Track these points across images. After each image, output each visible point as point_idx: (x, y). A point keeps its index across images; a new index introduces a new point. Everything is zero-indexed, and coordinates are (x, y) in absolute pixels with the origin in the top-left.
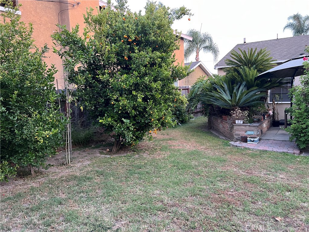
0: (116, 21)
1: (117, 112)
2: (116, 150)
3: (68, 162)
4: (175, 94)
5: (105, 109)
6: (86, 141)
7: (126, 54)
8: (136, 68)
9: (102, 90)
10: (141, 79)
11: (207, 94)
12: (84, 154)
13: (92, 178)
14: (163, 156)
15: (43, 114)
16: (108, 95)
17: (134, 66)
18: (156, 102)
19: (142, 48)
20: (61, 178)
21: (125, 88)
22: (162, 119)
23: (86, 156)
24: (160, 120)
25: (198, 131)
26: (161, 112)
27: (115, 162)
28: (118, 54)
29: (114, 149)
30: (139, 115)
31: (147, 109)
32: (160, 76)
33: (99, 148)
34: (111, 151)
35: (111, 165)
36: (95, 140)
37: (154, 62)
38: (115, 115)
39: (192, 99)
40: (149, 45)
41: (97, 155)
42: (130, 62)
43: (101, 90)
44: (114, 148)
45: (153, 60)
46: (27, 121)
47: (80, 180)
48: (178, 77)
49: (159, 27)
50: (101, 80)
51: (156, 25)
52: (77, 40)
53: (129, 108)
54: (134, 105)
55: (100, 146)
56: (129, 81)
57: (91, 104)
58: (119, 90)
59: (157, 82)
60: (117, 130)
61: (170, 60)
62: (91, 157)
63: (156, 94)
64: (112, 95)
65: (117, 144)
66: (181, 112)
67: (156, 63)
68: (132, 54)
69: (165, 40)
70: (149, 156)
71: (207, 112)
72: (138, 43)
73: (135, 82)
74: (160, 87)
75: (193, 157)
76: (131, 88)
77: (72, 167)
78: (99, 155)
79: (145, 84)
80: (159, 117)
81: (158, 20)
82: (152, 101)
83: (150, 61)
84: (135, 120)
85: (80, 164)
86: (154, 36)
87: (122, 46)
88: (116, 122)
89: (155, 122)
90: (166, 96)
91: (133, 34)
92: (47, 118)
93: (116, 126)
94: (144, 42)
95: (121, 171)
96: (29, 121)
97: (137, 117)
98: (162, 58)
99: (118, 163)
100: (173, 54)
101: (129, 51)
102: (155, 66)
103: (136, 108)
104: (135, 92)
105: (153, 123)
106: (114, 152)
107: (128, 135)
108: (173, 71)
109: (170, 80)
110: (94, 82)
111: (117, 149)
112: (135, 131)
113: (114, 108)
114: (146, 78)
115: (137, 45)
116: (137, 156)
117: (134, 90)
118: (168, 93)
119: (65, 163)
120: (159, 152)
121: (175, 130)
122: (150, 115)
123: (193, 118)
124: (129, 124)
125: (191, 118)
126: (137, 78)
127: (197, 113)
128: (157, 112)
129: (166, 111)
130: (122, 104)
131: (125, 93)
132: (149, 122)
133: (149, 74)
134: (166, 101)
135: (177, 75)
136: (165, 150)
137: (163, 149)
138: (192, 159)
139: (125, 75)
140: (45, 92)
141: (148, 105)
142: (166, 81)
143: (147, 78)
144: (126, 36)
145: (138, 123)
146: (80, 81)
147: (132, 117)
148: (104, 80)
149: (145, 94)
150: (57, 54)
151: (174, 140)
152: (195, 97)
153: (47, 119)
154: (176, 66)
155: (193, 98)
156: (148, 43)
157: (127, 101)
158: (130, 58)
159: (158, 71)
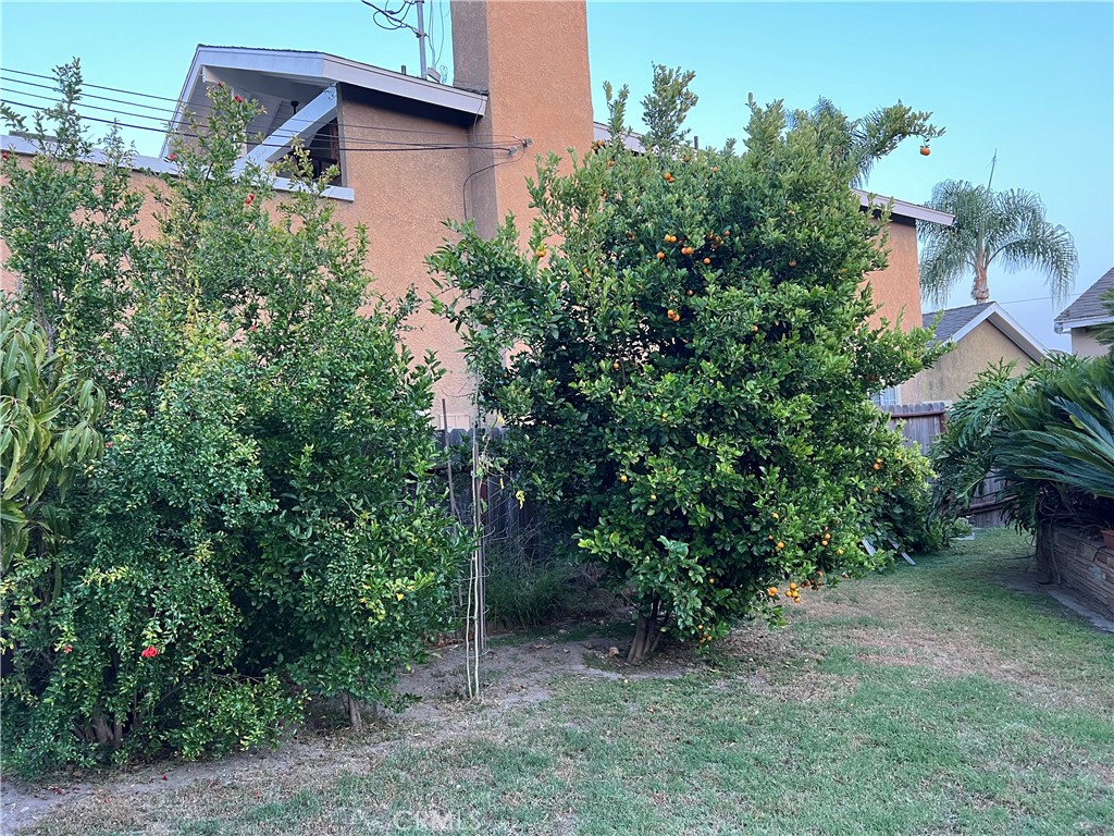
0: (642, 189)
1: (642, 513)
2: (642, 652)
3: (474, 690)
4: (873, 439)
5: (599, 498)
6: (541, 610)
7: (672, 301)
8: (710, 348)
9: (591, 431)
10: (728, 389)
11: (1023, 436)
12: (531, 660)
13: (545, 763)
14: (829, 693)
15: (392, 518)
16: (612, 451)
17: (701, 344)
18: (794, 473)
19: (733, 275)
20: (443, 748)
21: (667, 424)
22: (821, 544)
23: (535, 670)
24: (811, 546)
25: (989, 592)
26: (817, 514)
27: (634, 702)
28: (644, 303)
29: (637, 650)
30: (728, 526)
31: (758, 504)
32: (808, 374)
33: (583, 642)
34: (624, 655)
35: (620, 714)
36: (571, 607)
37: (781, 322)
38: (634, 523)
39: (960, 455)
40: (763, 261)
41: (574, 667)
42: (689, 328)
43: (587, 429)
44: (636, 646)
45: (777, 316)
46: (341, 542)
47: (502, 765)
48: (883, 373)
49: (798, 193)
50: (586, 396)
51: (786, 185)
52: (506, 265)
53: (684, 497)
54: (706, 485)
55: (590, 633)
56: (685, 399)
57: (552, 480)
58: (648, 432)
59: (796, 398)
60: (641, 578)
61: (847, 311)
62: (552, 674)
63: (793, 443)
64: (624, 449)
65: (647, 632)
66: (913, 510)
67: (789, 324)
68: (695, 301)
69: (822, 239)
70: (770, 688)
71: (1029, 512)
72: (720, 256)
73: (708, 399)
74: (810, 417)
75: (962, 709)
76: (692, 423)
77: (483, 707)
78: (581, 667)
79: (746, 405)
80: (806, 534)
81: (792, 169)
82: (778, 469)
83: (766, 319)
84: (710, 543)
85: (513, 698)
86: (778, 226)
87: (660, 272)
88: (637, 549)
89: (789, 555)
90: (836, 449)
91: (701, 224)
92: (405, 532)
93: (640, 562)
94: (743, 253)
95: (656, 744)
96: (346, 543)
97: (718, 530)
98: (814, 306)
99: (645, 709)
100: (862, 286)
101: (687, 290)
102: (787, 337)
103: (715, 495)
104: (706, 436)
105: (782, 558)
106: (634, 662)
107: (684, 601)
108: (863, 351)
109: (851, 387)
110: (562, 406)
111: (646, 650)
112: (714, 584)
113: (630, 497)
114: (750, 385)
115: (715, 265)
116: (721, 684)
117: (706, 428)
118: (846, 439)
119: (462, 691)
120: (812, 674)
121: (886, 581)
122: (771, 524)
123: (966, 533)
124: (689, 557)
125: (956, 532)
126: (715, 385)
127: (986, 510)
128: (798, 513)
129: (837, 509)
130: (657, 484)
131: (671, 443)
132: (768, 554)
133: (763, 368)
134: (835, 469)
135: (879, 366)
136: (840, 669)
137: (830, 662)
138: (961, 720)
139: (669, 378)
140: (403, 444)
141: (763, 487)
142: (835, 393)
143: (754, 382)
144: (674, 239)
145: (723, 553)
146: (514, 401)
147: (697, 529)
148: (594, 397)
149: (750, 445)
150: (444, 315)
151: (878, 625)
152: (972, 449)
153: (404, 535)
154: (876, 333)
155: (964, 453)
156: (757, 255)
157: (678, 470)
158: (687, 313)
159: (798, 356)
